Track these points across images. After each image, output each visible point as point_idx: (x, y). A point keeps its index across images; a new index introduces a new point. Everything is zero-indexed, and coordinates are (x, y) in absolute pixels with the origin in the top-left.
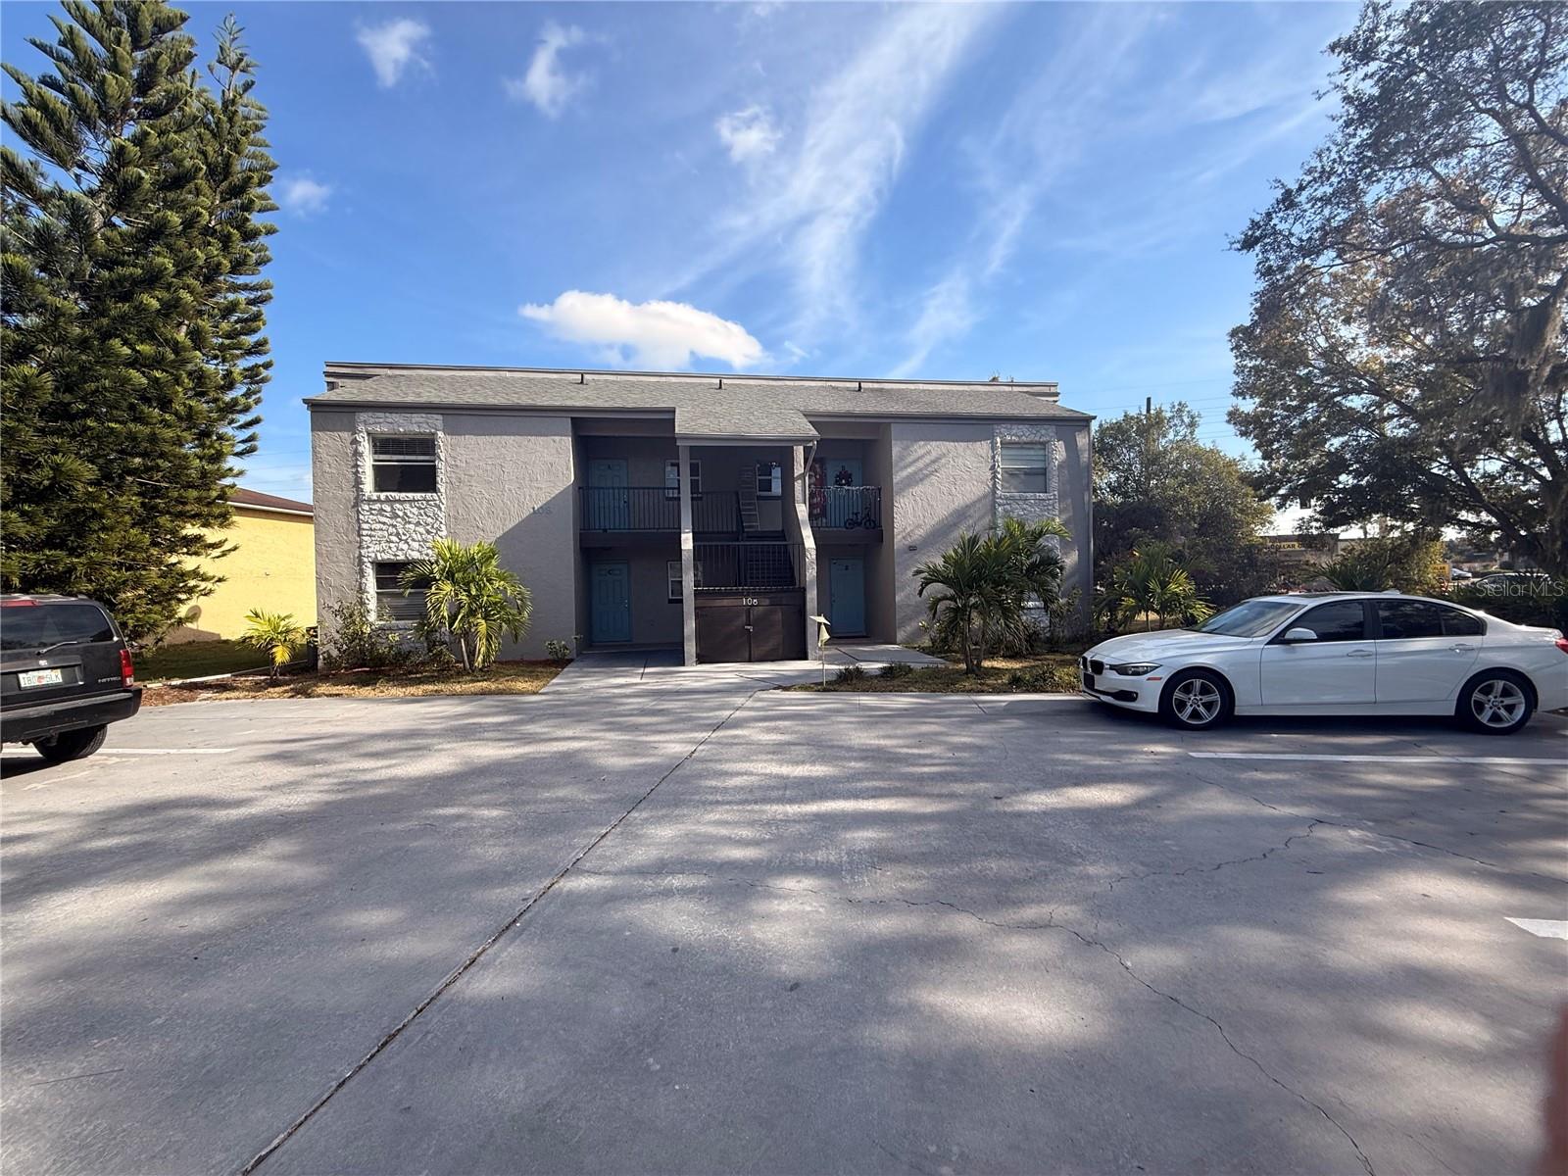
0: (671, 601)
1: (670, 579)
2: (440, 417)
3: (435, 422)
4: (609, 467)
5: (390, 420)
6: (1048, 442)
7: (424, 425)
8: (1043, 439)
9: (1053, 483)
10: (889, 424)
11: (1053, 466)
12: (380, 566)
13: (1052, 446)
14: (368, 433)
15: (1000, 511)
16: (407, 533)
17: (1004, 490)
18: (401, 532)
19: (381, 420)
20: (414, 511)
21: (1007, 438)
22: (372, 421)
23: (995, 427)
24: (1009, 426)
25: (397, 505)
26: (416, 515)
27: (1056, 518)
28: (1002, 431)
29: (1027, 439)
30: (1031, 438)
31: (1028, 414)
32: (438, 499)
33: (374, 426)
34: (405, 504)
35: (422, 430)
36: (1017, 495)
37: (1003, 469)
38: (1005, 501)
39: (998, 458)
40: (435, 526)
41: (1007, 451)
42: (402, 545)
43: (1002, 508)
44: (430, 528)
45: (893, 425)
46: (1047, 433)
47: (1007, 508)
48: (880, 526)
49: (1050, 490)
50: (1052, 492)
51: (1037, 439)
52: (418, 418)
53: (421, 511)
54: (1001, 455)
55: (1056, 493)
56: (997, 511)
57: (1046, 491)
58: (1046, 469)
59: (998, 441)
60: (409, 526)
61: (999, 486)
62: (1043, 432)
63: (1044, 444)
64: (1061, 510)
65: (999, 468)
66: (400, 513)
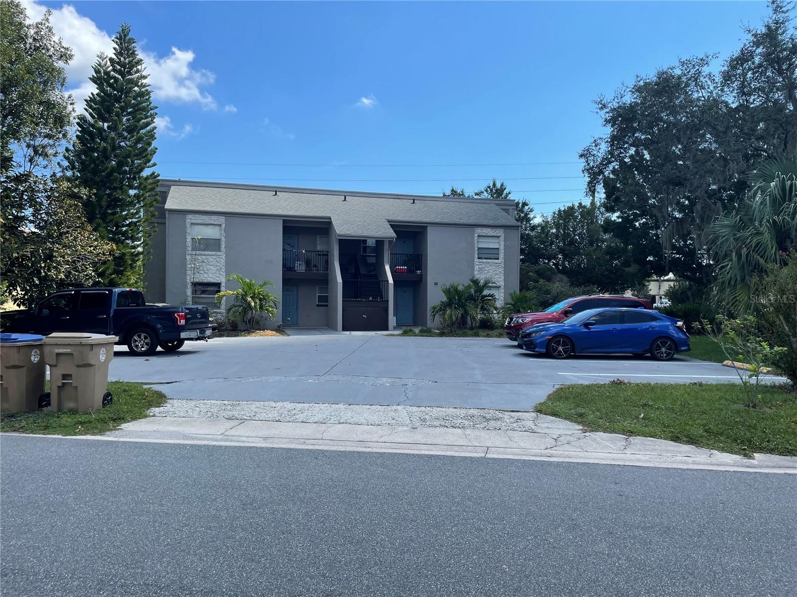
0: (318, 306)
1: (318, 295)
3: (223, 220)
4: (289, 238)
5: (201, 218)
6: (500, 236)
7: (217, 221)
8: (498, 235)
9: (501, 256)
10: (427, 226)
11: (502, 248)
12: (195, 284)
13: (502, 238)
14: (191, 224)
15: (476, 267)
16: (208, 270)
17: (479, 258)
18: (205, 269)
19: (198, 218)
20: (211, 260)
21: (481, 234)
22: (194, 218)
23: (476, 229)
24: (482, 229)
25: (204, 257)
26: (212, 262)
27: (503, 272)
28: (479, 231)
29: (490, 235)
30: (492, 234)
31: (491, 223)
32: (222, 255)
33: (194, 221)
34: (207, 257)
35: (216, 223)
36: (484, 260)
37: (478, 248)
38: (478, 264)
39: (476, 243)
40: (220, 267)
41: (481, 240)
42: (206, 275)
43: (478, 266)
44: (218, 268)
45: (428, 227)
46: (500, 232)
47: (480, 266)
48: (421, 273)
49: (500, 258)
50: (501, 260)
51: (495, 235)
52: (214, 217)
53: (215, 260)
54: (478, 242)
55: (503, 260)
56: (475, 268)
57: (498, 259)
58: (498, 249)
59: (477, 236)
60: (208, 266)
61: (476, 256)
62: (498, 232)
63: (498, 237)
64: (505, 268)
65: (477, 248)
66: (205, 261)
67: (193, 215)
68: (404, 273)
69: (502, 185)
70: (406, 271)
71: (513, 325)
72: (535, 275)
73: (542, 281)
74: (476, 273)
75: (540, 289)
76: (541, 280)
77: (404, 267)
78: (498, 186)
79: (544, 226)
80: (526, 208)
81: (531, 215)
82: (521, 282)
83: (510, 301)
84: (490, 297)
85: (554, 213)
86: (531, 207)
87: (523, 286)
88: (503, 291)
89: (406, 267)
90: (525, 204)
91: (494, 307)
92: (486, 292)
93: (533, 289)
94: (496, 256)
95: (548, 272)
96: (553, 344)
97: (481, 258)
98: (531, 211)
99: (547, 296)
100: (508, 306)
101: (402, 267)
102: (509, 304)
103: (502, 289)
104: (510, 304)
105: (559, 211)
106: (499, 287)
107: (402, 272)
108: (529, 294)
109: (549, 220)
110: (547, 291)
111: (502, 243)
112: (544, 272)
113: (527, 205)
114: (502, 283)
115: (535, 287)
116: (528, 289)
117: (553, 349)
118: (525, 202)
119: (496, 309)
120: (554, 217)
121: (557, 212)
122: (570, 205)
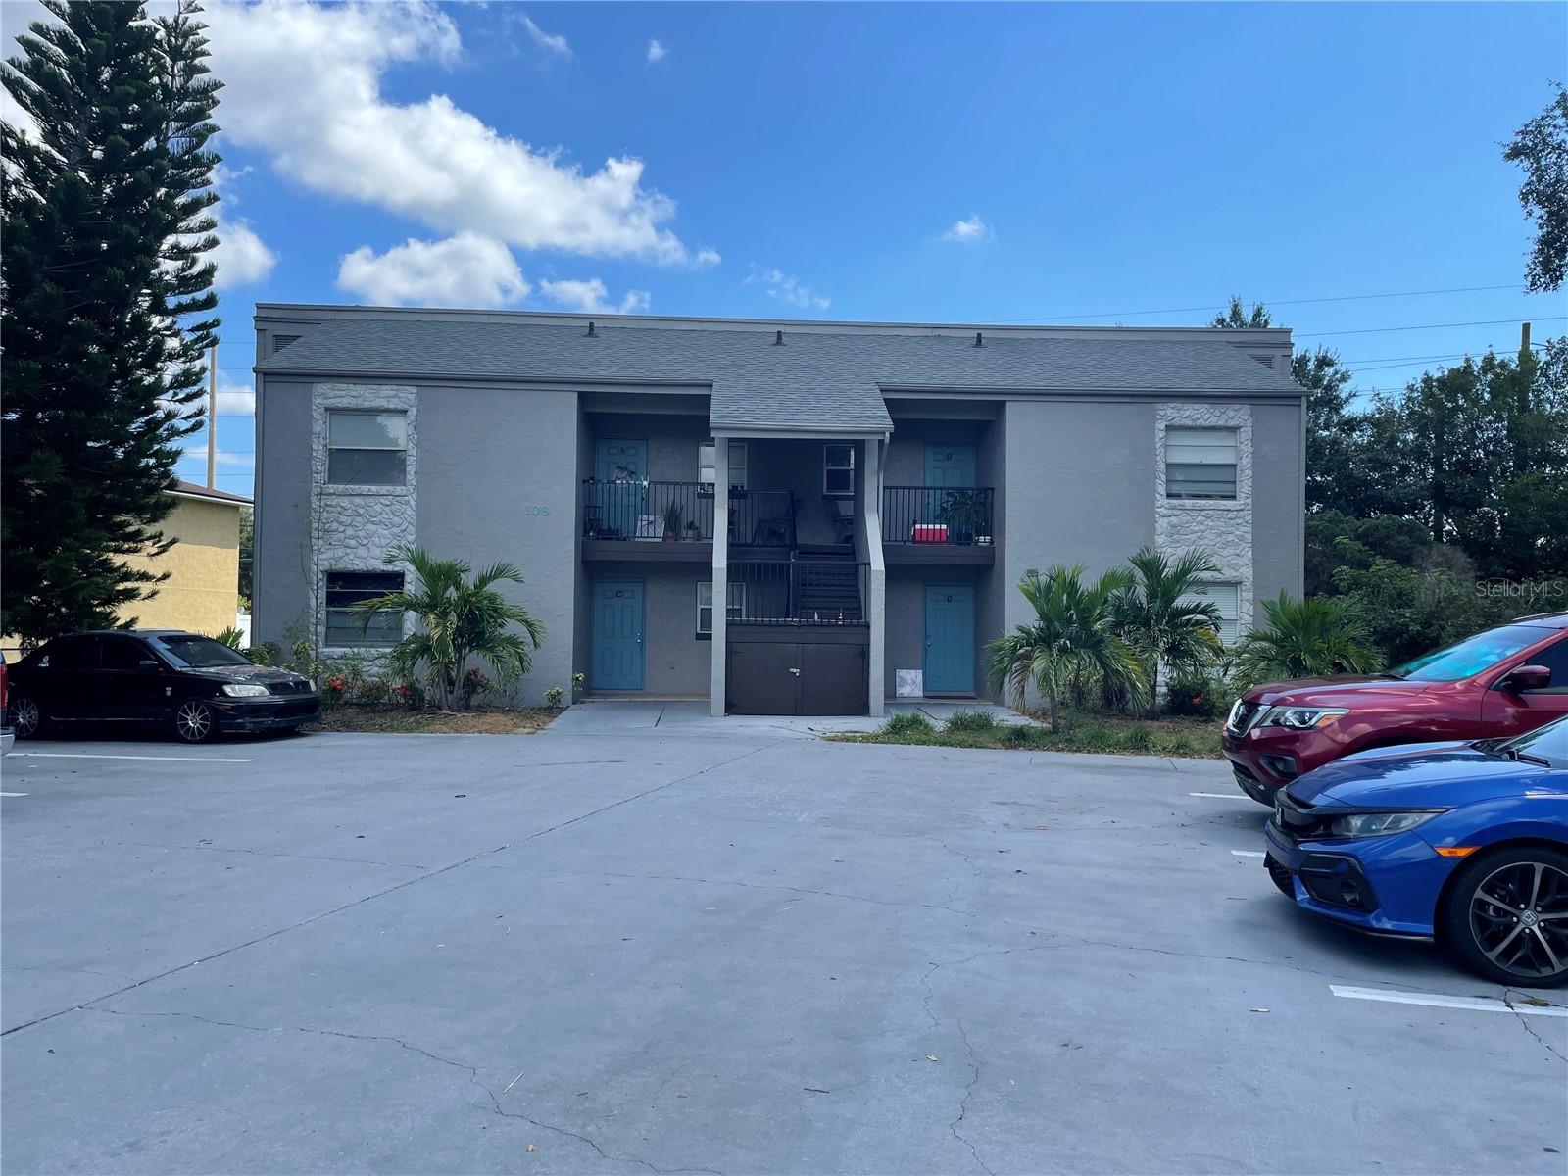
0: (699, 637)
1: (699, 607)
2: (414, 390)
3: (410, 396)
4: (623, 450)
5: (354, 393)
6: (1239, 428)
7: (395, 400)
8: (1231, 423)
9: (1244, 487)
10: (1004, 402)
11: (1246, 461)
12: (334, 577)
13: (1245, 434)
14: (327, 409)
15: (1162, 524)
16: (369, 536)
17: (1169, 496)
18: (360, 534)
19: (343, 393)
20: (378, 508)
21: (1177, 422)
22: (332, 394)
23: (1160, 406)
24: (1179, 405)
25: (358, 500)
26: (381, 514)
27: (1249, 537)
28: (1170, 412)
29: (1207, 424)
30: (1213, 421)
31: (1209, 388)
32: (407, 492)
33: (334, 401)
34: (367, 499)
35: (392, 406)
36: (1188, 503)
37: (1169, 466)
38: (1170, 512)
39: (1160, 450)
40: (403, 527)
41: (1180, 439)
42: (362, 551)
43: (1166, 520)
44: (396, 530)
45: (1008, 404)
46: (1238, 415)
47: (1174, 520)
48: (992, 542)
49: (1241, 495)
50: (1244, 499)
51: (1222, 423)
52: (387, 390)
53: (387, 508)
54: (1166, 446)
55: (1250, 501)
56: (1157, 525)
57: (1233, 497)
58: (1235, 466)
59: (1163, 427)
60: (370, 527)
61: (1162, 489)
62: (1231, 413)
63: (1234, 430)
64: (1257, 524)
65: (1163, 466)
66: (361, 511)
67: (330, 386)
68: (940, 542)
69: (1258, 314)
70: (944, 538)
71: (1256, 734)
72: (1358, 545)
73: (1380, 564)
74: (1160, 540)
75: (1376, 590)
76: (1379, 560)
77: (937, 527)
78: (1247, 315)
79: (1383, 423)
80: (1329, 371)
81: (1344, 390)
82: (1310, 571)
83: (1267, 628)
84: (1201, 612)
85: (1411, 388)
86: (1343, 370)
87: (1318, 580)
88: (1251, 595)
89: (944, 527)
90: (1324, 362)
91: (1211, 648)
92: (1183, 601)
93: (1350, 589)
94: (1226, 489)
95: (1401, 538)
96: (1479, 893)
97: (1178, 496)
98: (1344, 379)
99: (1402, 611)
100: (1258, 645)
101: (931, 527)
102: (1263, 639)
103: (1247, 590)
104: (1266, 638)
105: (1427, 380)
106: (1234, 585)
107: (934, 542)
108: (1339, 605)
109: (1396, 407)
110: (1400, 595)
111: (1247, 448)
112: (1387, 537)
113: (1330, 363)
114: (1247, 573)
115: (1356, 585)
116: (1333, 591)
117: (1483, 924)
118: (1324, 357)
119: (1219, 651)
120: (1409, 399)
121: (1419, 385)
122: (1459, 364)
